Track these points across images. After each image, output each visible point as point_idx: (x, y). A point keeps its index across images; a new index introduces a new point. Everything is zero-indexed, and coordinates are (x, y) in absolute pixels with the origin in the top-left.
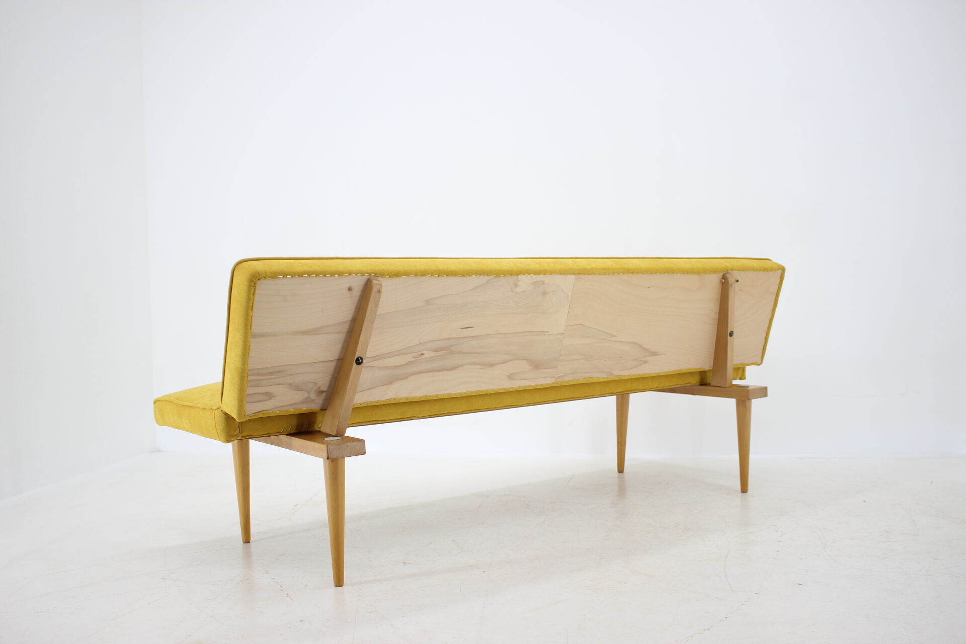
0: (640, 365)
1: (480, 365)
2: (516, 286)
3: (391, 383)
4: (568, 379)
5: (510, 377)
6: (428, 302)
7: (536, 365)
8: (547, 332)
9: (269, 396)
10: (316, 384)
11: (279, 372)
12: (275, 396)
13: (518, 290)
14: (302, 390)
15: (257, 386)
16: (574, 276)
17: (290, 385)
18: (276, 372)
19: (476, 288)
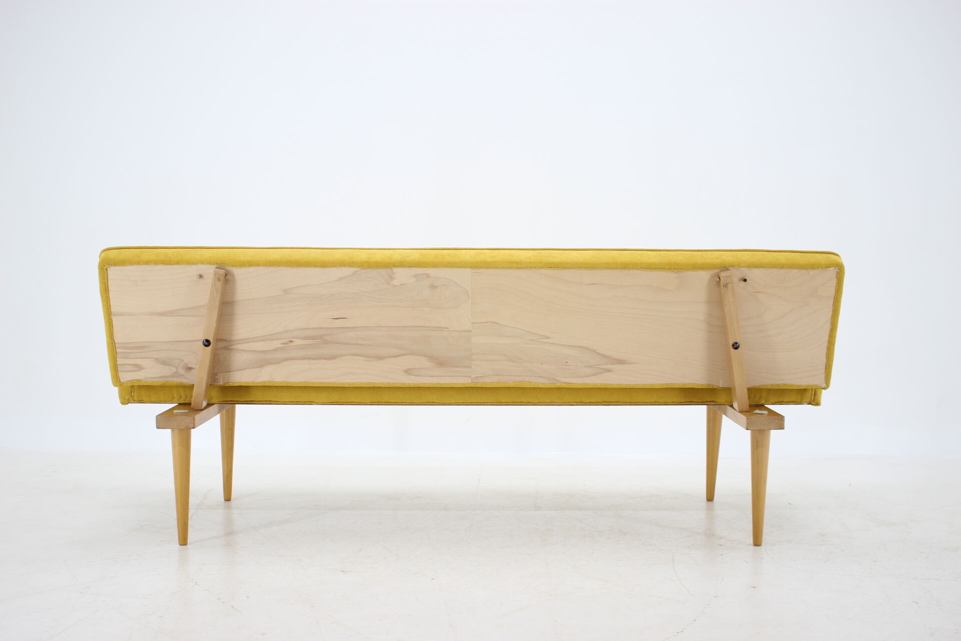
0: (601, 373)
1: (365, 357)
2: (392, 278)
3: (262, 366)
4: (490, 381)
5: (408, 372)
6: (286, 291)
7: (441, 363)
8: (447, 328)
9: (139, 368)
10: (182, 361)
11: (144, 347)
12: (145, 368)
13: (395, 282)
14: (169, 365)
15: (125, 358)
16: (470, 270)
17: (157, 359)
18: (141, 347)
19: (341, 279)
